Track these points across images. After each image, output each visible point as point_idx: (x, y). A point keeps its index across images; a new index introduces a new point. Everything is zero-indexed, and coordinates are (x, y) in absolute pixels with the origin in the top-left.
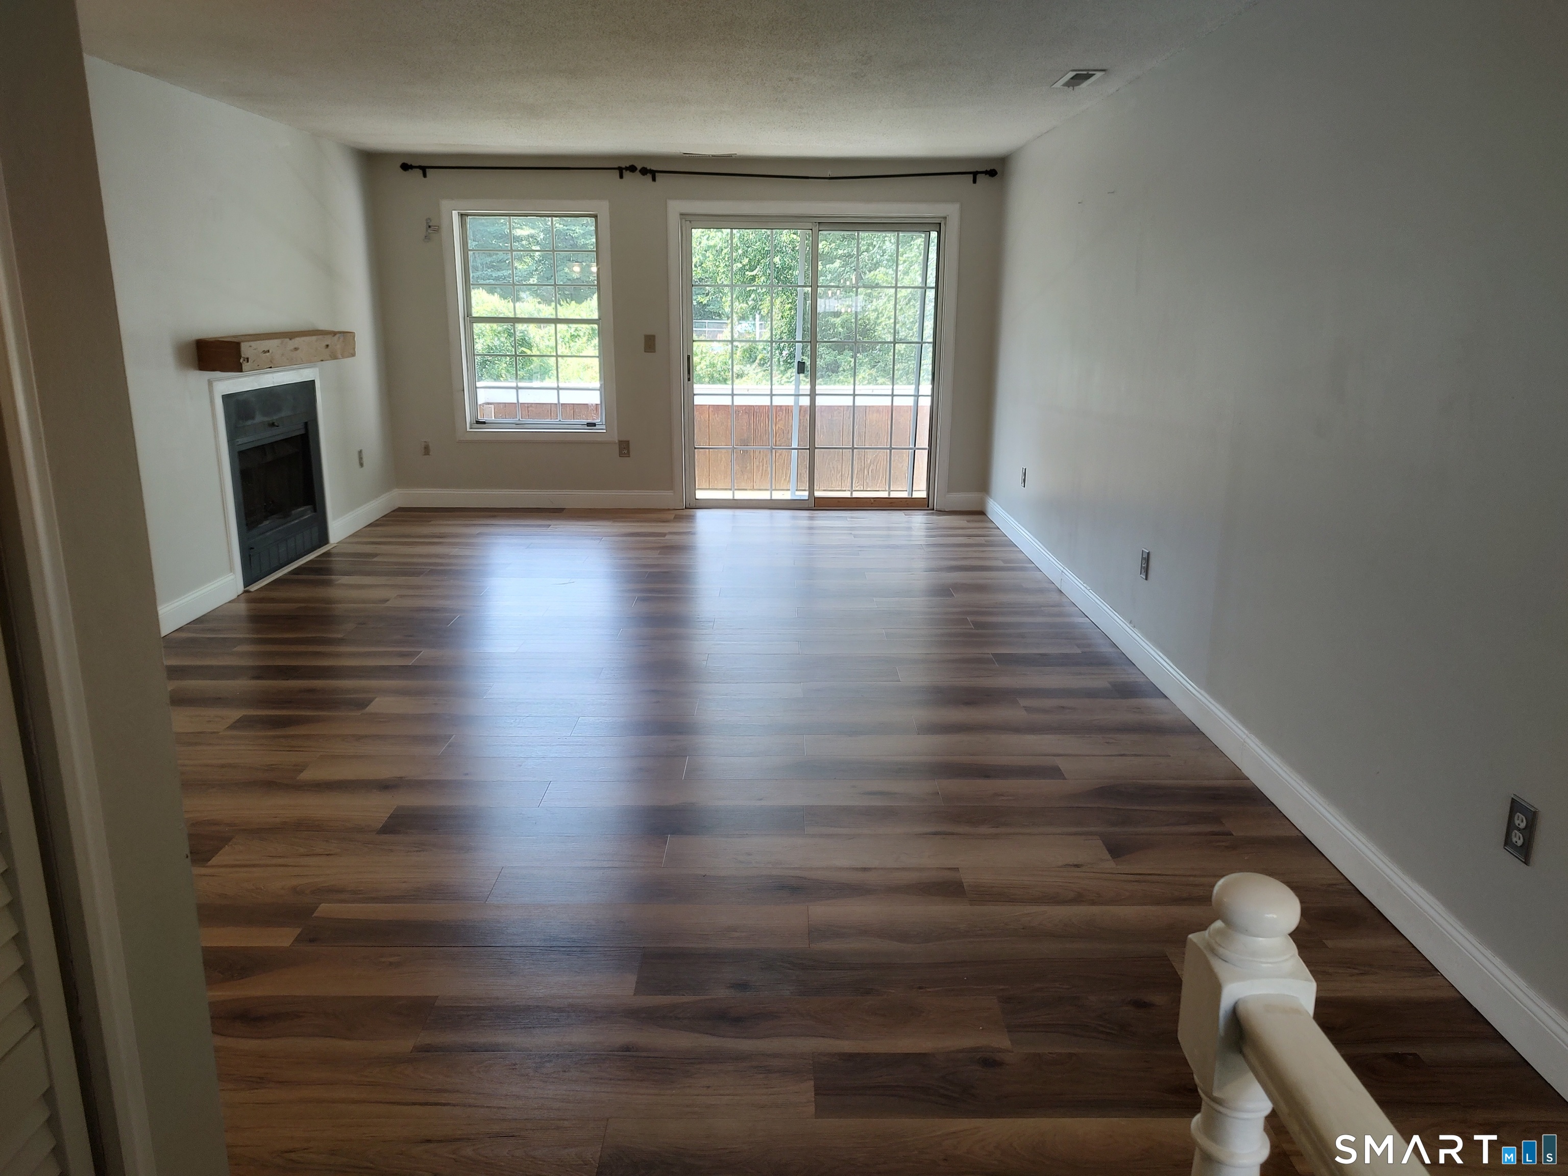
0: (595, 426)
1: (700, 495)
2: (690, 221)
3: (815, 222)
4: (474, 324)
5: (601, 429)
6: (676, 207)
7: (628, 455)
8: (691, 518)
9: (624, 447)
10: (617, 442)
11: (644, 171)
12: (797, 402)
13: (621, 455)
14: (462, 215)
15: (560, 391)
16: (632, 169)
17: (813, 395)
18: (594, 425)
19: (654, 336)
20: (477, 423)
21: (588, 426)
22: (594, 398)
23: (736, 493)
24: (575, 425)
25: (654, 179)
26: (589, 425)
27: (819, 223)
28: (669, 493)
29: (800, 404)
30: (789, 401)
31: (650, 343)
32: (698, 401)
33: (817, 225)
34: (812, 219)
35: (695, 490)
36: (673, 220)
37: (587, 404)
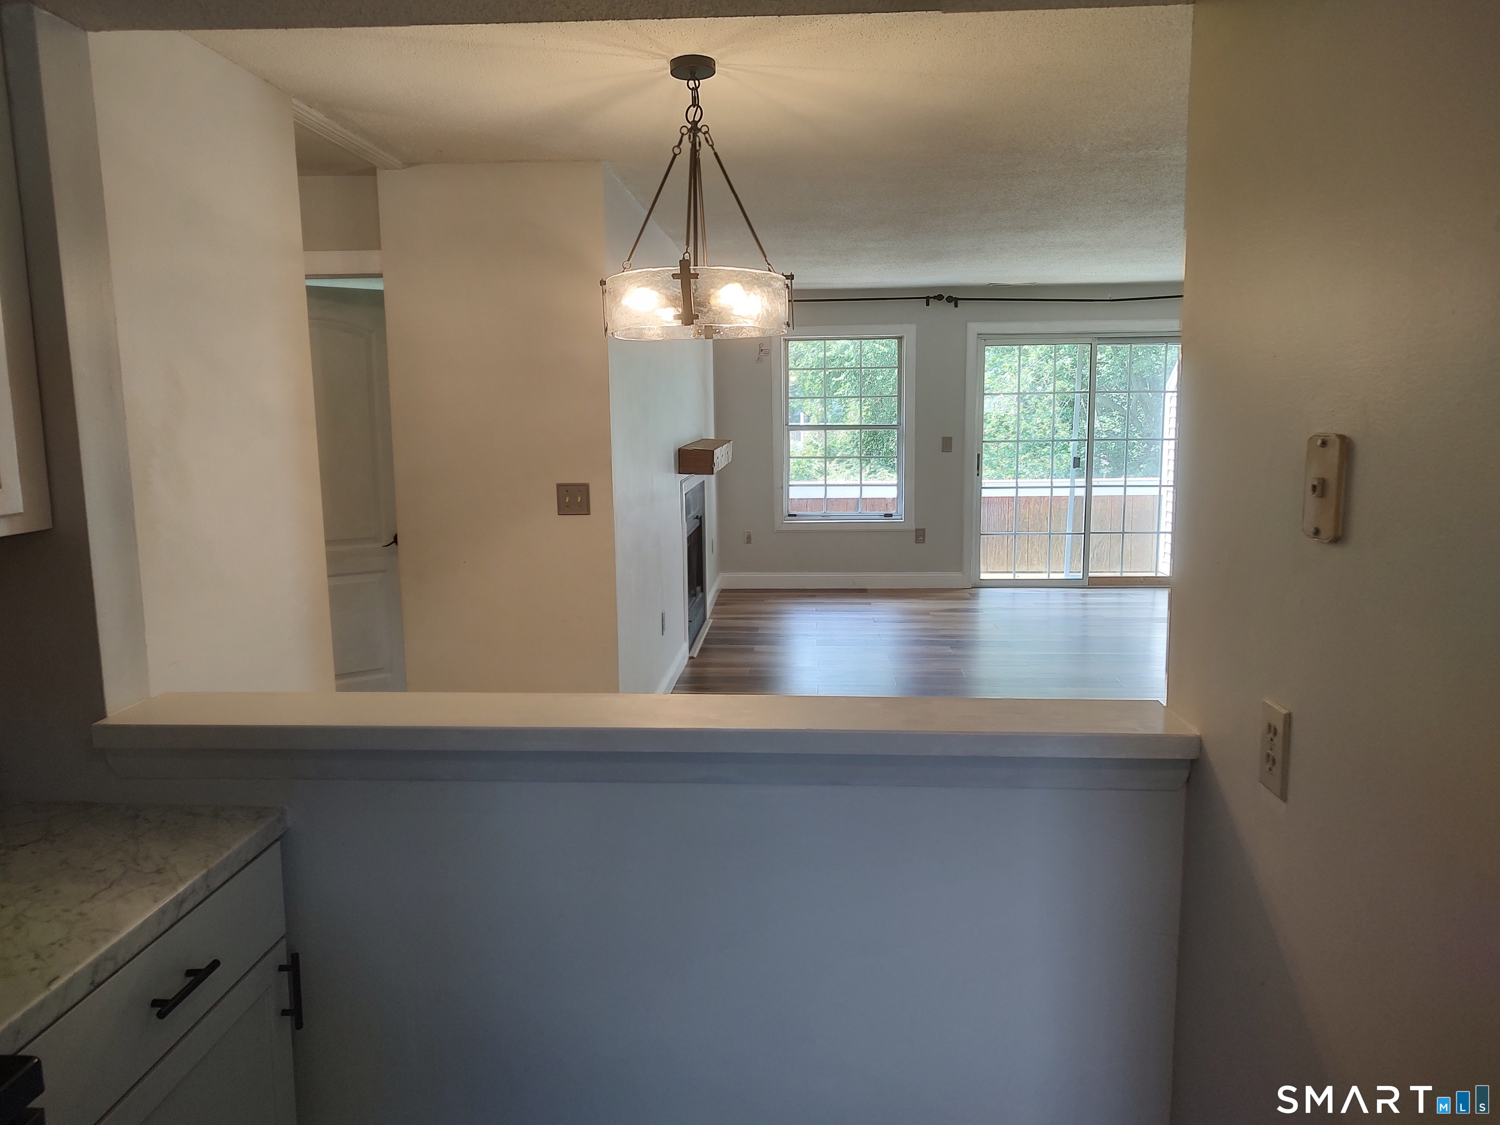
0: (892, 517)
1: (983, 576)
2: (985, 340)
3: (1095, 338)
4: (790, 432)
5: (897, 519)
6: (975, 328)
7: (923, 541)
8: (974, 596)
9: (920, 535)
10: (914, 529)
11: (950, 299)
12: (1072, 493)
13: (917, 541)
14: (785, 340)
15: (863, 487)
16: (939, 298)
17: (1089, 487)
18: (891, 515)
19: (951, 438)
20: (789, 516)
21: (885, 517)
22: (891, 493)
23: (1017, 575)
24: (875, 516)
25: (956, 306)
26: (886, 515)
27: (1098, 338)
28: (958, 575)
29: (1075, 495)
30: (1066, 492)
31: (947, 444)
32: (985, 493)
33: (1096, 340)
34: (1093, 335)
35: (980, 573)
36: (972, 339)
37: (885, 498)
